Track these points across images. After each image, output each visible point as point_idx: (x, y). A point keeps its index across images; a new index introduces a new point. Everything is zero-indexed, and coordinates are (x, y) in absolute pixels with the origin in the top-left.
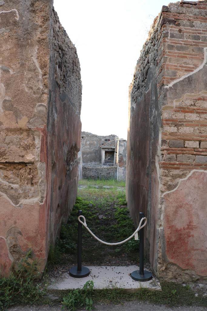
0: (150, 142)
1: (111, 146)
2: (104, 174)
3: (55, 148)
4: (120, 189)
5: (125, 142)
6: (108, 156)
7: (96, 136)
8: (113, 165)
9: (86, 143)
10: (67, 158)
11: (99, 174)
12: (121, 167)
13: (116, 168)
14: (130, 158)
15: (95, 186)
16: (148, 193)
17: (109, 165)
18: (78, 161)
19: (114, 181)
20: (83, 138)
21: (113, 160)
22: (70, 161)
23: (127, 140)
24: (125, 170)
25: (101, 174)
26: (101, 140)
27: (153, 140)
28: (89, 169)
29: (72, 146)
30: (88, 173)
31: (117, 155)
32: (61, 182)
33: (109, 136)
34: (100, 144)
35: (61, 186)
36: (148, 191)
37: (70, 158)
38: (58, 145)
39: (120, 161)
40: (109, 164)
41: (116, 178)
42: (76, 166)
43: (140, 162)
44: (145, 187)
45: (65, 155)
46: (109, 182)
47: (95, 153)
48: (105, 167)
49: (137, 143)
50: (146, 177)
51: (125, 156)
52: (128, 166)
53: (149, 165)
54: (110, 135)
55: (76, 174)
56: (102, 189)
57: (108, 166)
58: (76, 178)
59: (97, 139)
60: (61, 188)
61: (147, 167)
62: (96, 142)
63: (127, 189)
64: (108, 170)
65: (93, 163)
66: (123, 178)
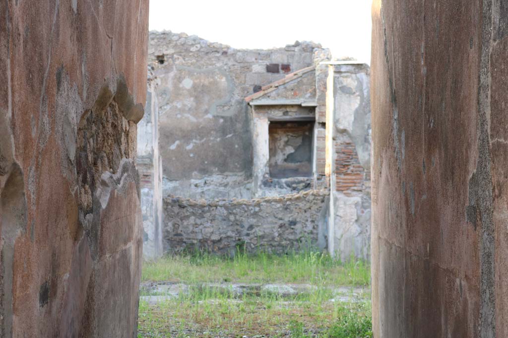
0: (480, 56)
1: (295, 95)
2: (267, 227)
3: (17, 99)
4: (343, 295)
5: (362, 75)
6: (287, 143)
7: (225, 53)
8: (308, 186)
9: (176, 86)
10: (82, 149)
11: (245, 231)
12: (348, 195)
13: (325, 199)
14: (386, 142)
15: (224, 286)
16: (478, 307)
17: (288, 185)
18: (141, 170)
19: (313, 258)
20: (162, 62)
21: (310, 160)
22: (95, 164)
23: (369, 64)
24: (365, 208)
25: (251, 227)
26: (247, 68)
27: (495, 44)
28: (193, 206)
29: (105, 90)
30: (191, 228)
31: (324, 138)
32: (54, 267)
33: (288, 49)
34: (244, 89)
35: (54, 285)
36: (479, 293)
37: (97, 152)
38: (29, 81)
39: (341, 166)
40: (290, 179)
41: (327, 247)
42: (127, 191)
43: (436, 158)
44: (462, 275)
45: (68, 131)
46: (294, 266)
47: (223, 131)
48: (273, 194)
49: (418, 62)
50: (466, 225)
51: (366, 140)
52: (377, 182)
53: (481, 165)
54: (293, 43)
55: (131, 228)
56: (259, 300)
57: (284, 190)
58: (131, 246)
59: (230, 64)
60: (55, 293)
61: (471, 176)
62: (224, 79)
63: (377, 293)
64: (286, 208)
65: (216, 178)
66: (359, 245)
